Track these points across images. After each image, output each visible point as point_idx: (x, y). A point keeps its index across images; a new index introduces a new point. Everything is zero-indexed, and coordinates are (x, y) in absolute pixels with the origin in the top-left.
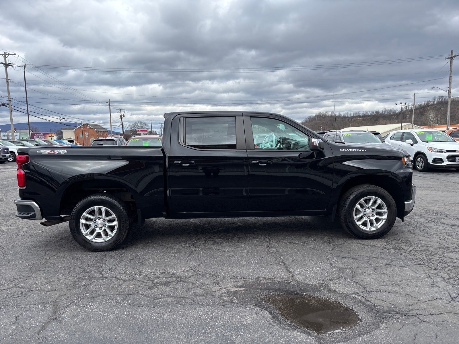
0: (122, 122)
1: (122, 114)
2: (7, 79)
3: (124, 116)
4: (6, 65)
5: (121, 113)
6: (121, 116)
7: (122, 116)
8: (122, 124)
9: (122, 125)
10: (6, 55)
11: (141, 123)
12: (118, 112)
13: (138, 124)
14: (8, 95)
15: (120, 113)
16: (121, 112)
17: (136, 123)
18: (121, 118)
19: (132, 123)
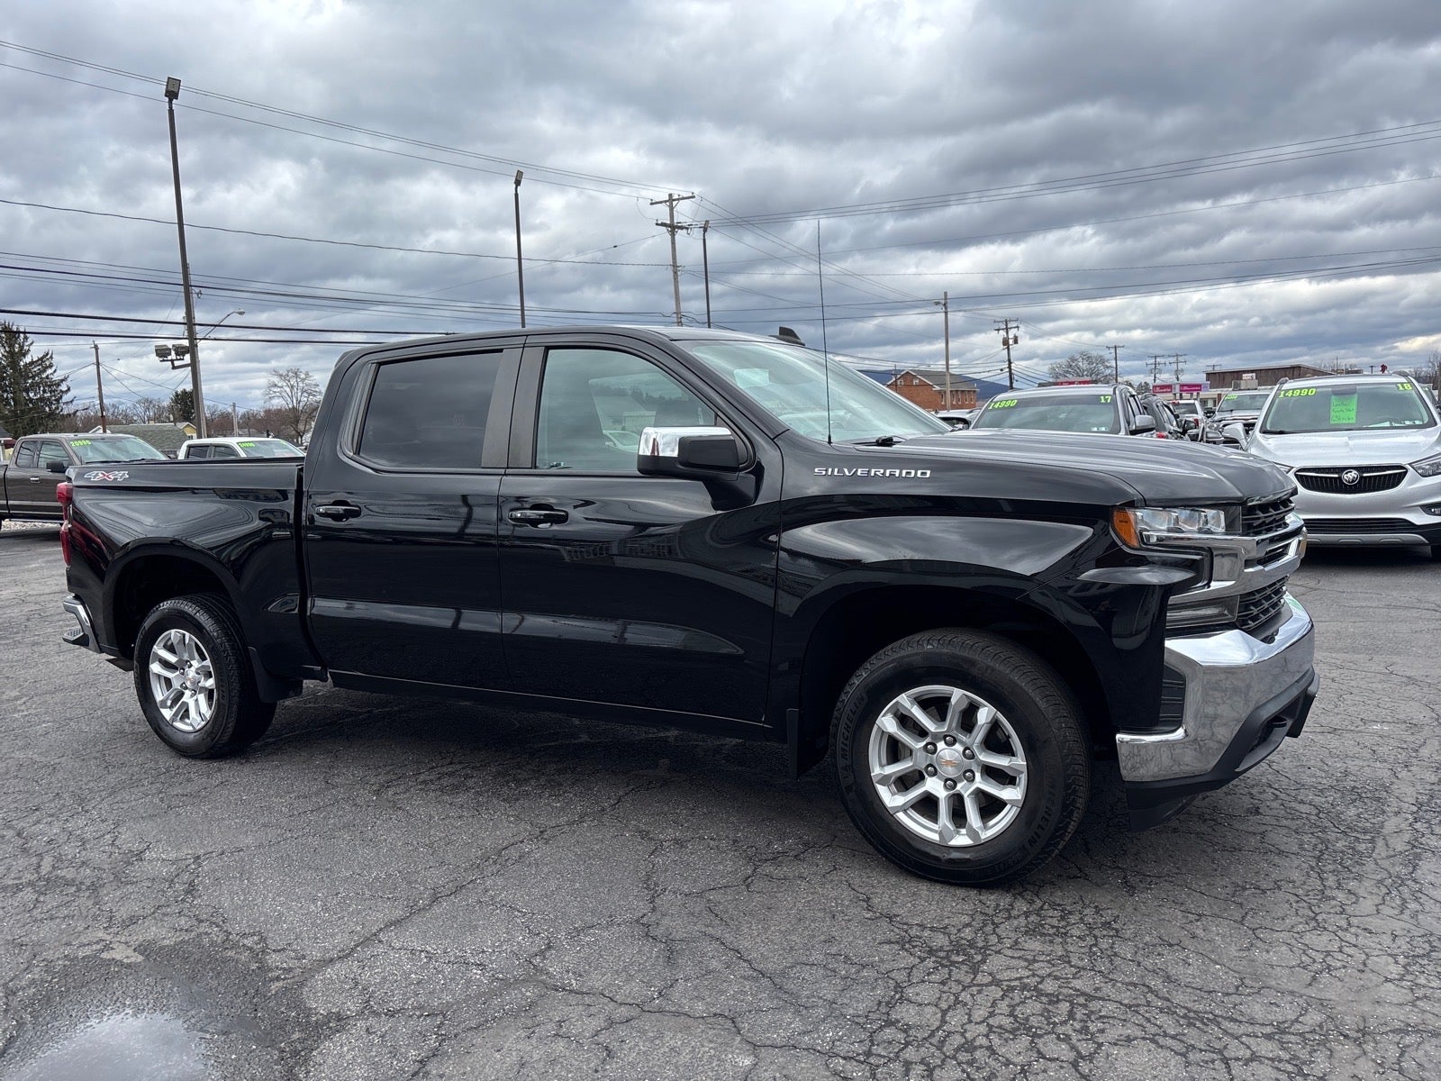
0: (1009, 360)
1: (1011, 336)
2: (675, 265)
3: (1016, 341)
4: (673, 228)
5: (1007, 333)
6: (1006, 342)
7: (1011, 342)
8: (1010, 367)
9: (1007, 370)
10: (674, 200)
11: (1089, 358)
12: (998, 330)
13: (1080, 364)
14: (677, 309)
15: (1003, 333)
16: (1007, 330)
17: (1073, 359)
18: (1008, 348)
19: (1059, 361)
